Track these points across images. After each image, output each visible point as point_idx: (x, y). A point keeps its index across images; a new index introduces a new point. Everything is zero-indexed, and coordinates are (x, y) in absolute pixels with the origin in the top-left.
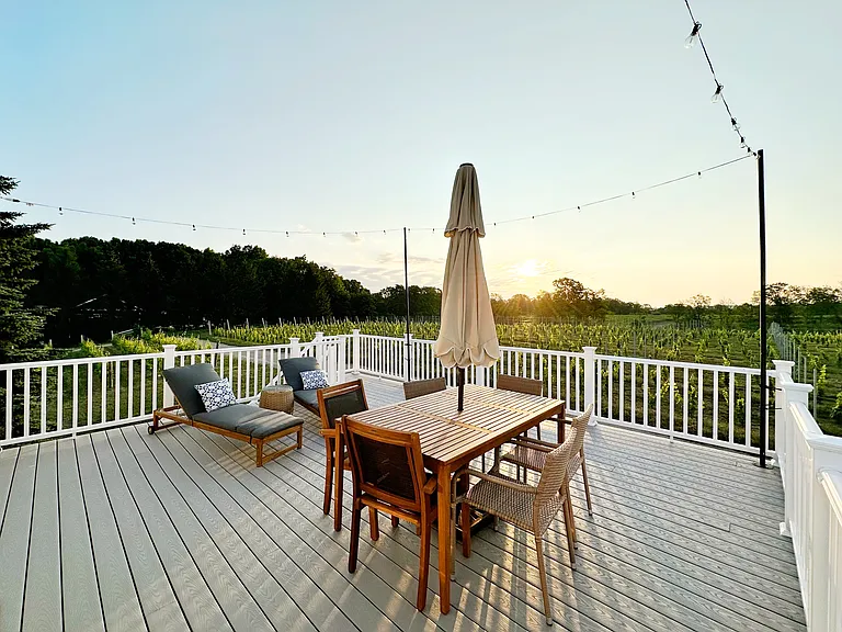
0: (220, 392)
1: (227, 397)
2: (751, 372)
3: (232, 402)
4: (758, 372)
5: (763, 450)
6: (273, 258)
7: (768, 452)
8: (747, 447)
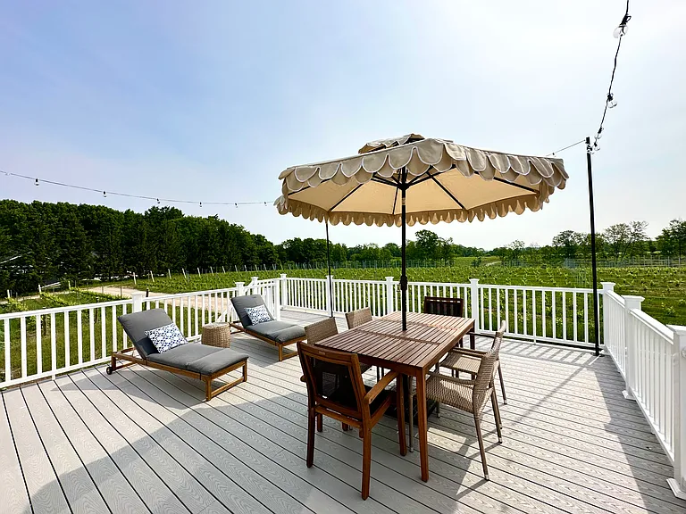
0: (169, 334)
1: (176, 338)
2: (587, 291)
3: (182, 342)
4: (591, 291)
5: (597, 345)
6: (189, 218)
7: (600, 346)
8: (586, 343)
